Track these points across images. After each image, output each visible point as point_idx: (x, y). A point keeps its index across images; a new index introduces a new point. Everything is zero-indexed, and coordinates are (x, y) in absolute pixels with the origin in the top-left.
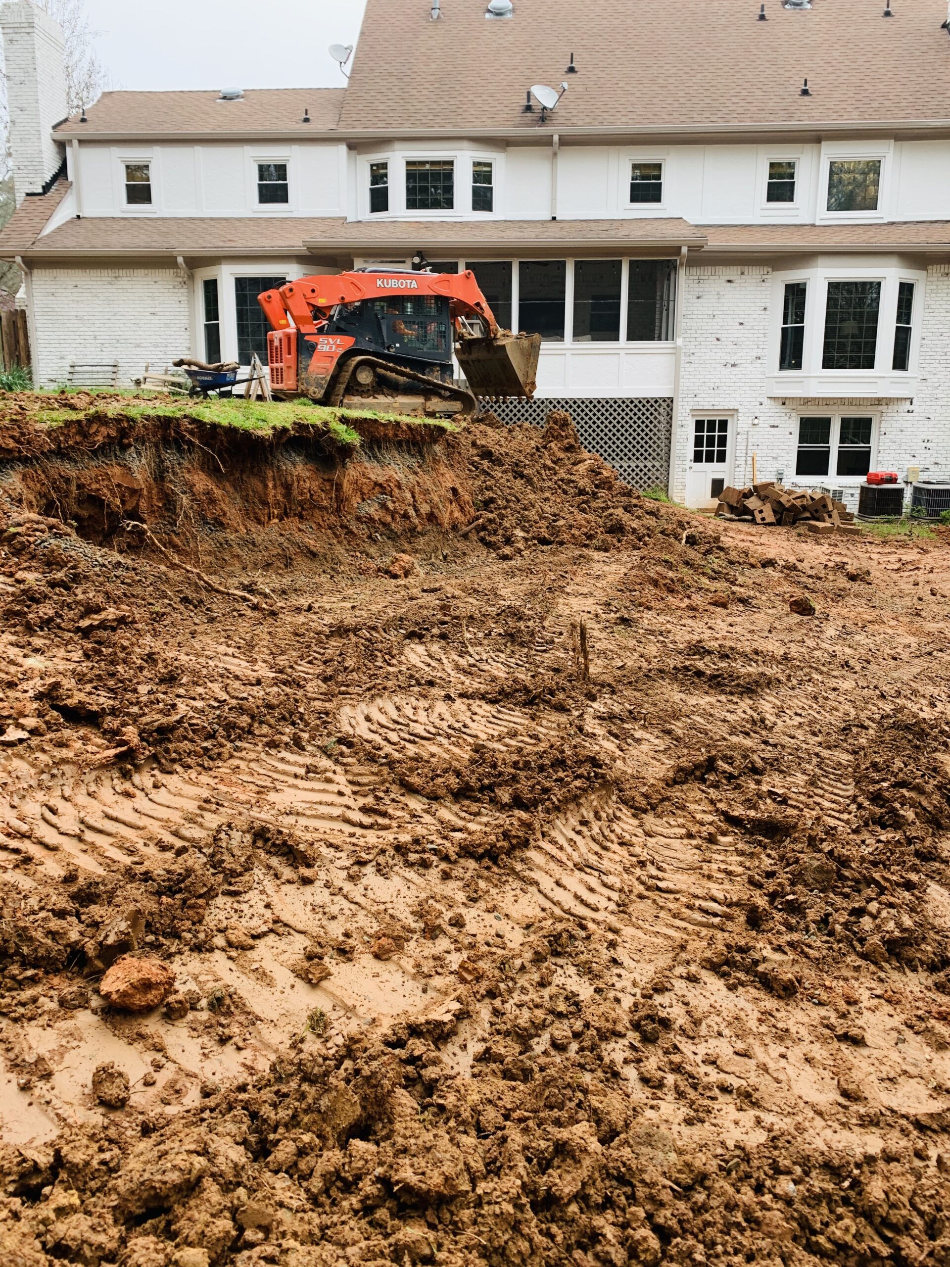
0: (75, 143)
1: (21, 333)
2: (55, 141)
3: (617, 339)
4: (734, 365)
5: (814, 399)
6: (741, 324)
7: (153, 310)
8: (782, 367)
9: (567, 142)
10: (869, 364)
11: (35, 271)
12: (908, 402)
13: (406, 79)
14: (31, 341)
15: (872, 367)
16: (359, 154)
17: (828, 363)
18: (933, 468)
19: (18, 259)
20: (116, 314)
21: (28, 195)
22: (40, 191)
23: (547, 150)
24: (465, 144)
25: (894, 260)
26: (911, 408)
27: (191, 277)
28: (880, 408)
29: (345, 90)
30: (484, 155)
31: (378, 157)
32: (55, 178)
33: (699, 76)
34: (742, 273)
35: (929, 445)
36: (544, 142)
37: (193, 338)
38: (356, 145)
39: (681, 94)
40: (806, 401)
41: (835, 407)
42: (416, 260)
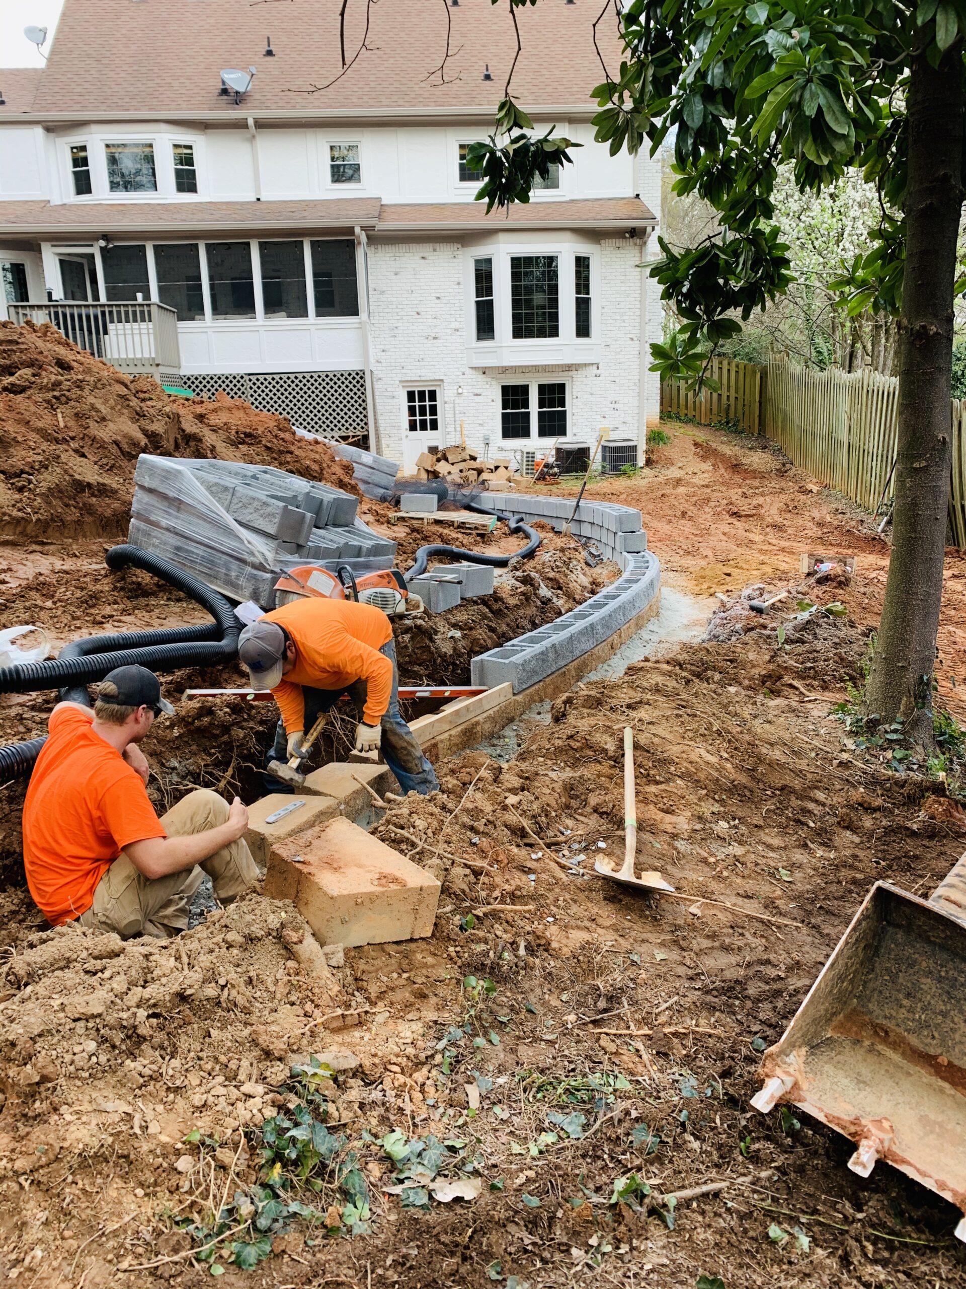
3: (306, 315)
4: (435, 338)
5: (511, 367)
6: (438, 298)
8: (479, 338)
9: (261, 125)
10: (554, 332)
12: (595, 367)
13: (105, 61)
15: (557, 335)
16: (57, 136)
17: (518, 333)
18: (622, 427)
23: (246, 134)
24: (163, 126)
25: (568, 235)
26: (598, 372)
28: (570, 373)
29: (43, 71)
30: (184, 137)
31: (77, 139)
34: (435, 250)
35: (616, 406)
36: (241, 125)
38: (52, 128)
40: (504, 370)
41: (530, 375)
42: (102, 243)
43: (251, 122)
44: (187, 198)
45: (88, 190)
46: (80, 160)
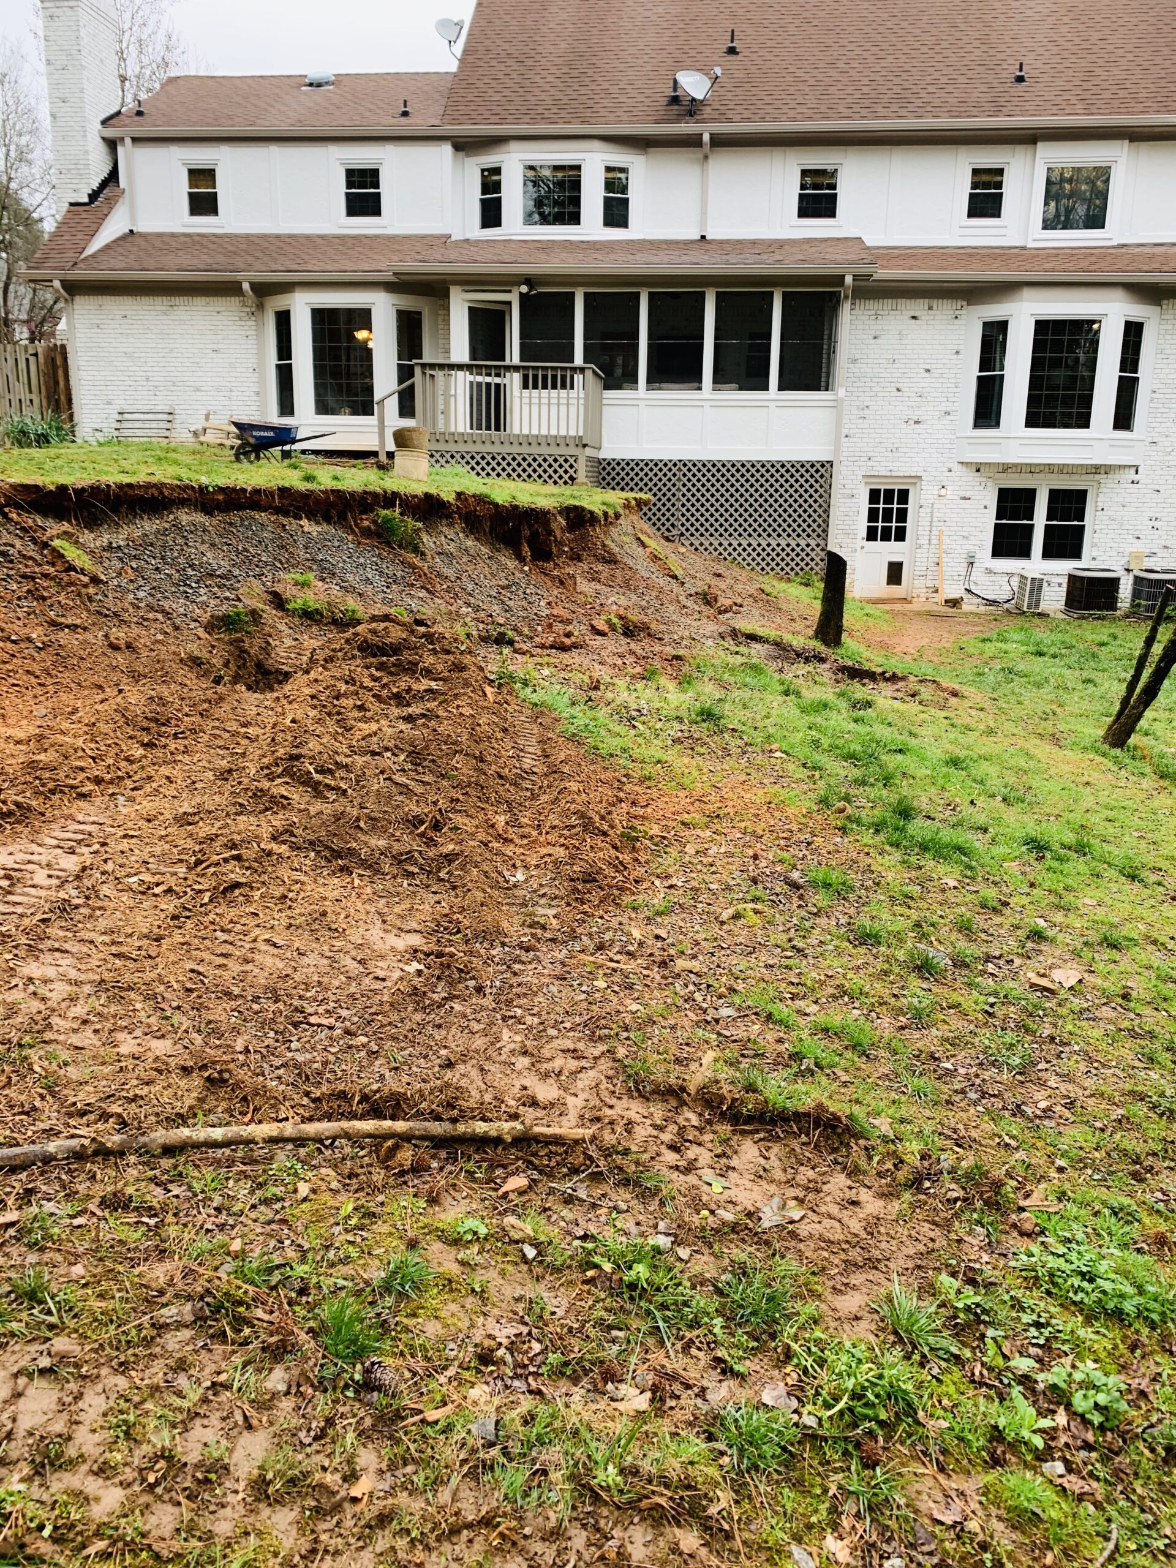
0: (128, 141)
1: (60, 372)
2: (104, 139)
3: (766, 388)
4: (917, 422)
5: (1016, 465)
6: (928, 371)
7: (215, 347)
8: (977, 425)
9: (721, 142)
10: (1083, 421)
11: (78, 299)
12: (1133, 470)
13: (529, 62)
14: (73, 382)
15: (1086, 425)
16: (468, 156)
17: (1032, 421)
18: (1161, 553)
19: (57, 284)
20: (172, 350)
21: (71, 204)
22: (86, 200)
23: (697, 153)
24: (597, 144)
25: (1119, 294)
26: (1136, 478)
27: (261, 307)
28: (1097, 477)
29: (455, 75)
30: (619, 157)
31: (490, 159)
32: (104, 184)
33: (890, 59)
34: (930, 308)
35: (1156, 524)
36: (692, 142)
37: (262, 382)
38: (464, 145)
39: (866, 81)
40: (1006, 468)
41: (1042, 475)
42: (524, 289)
43: (706, 138)
44: (616, 234)
45: (497, 223)
46: (491, 182)
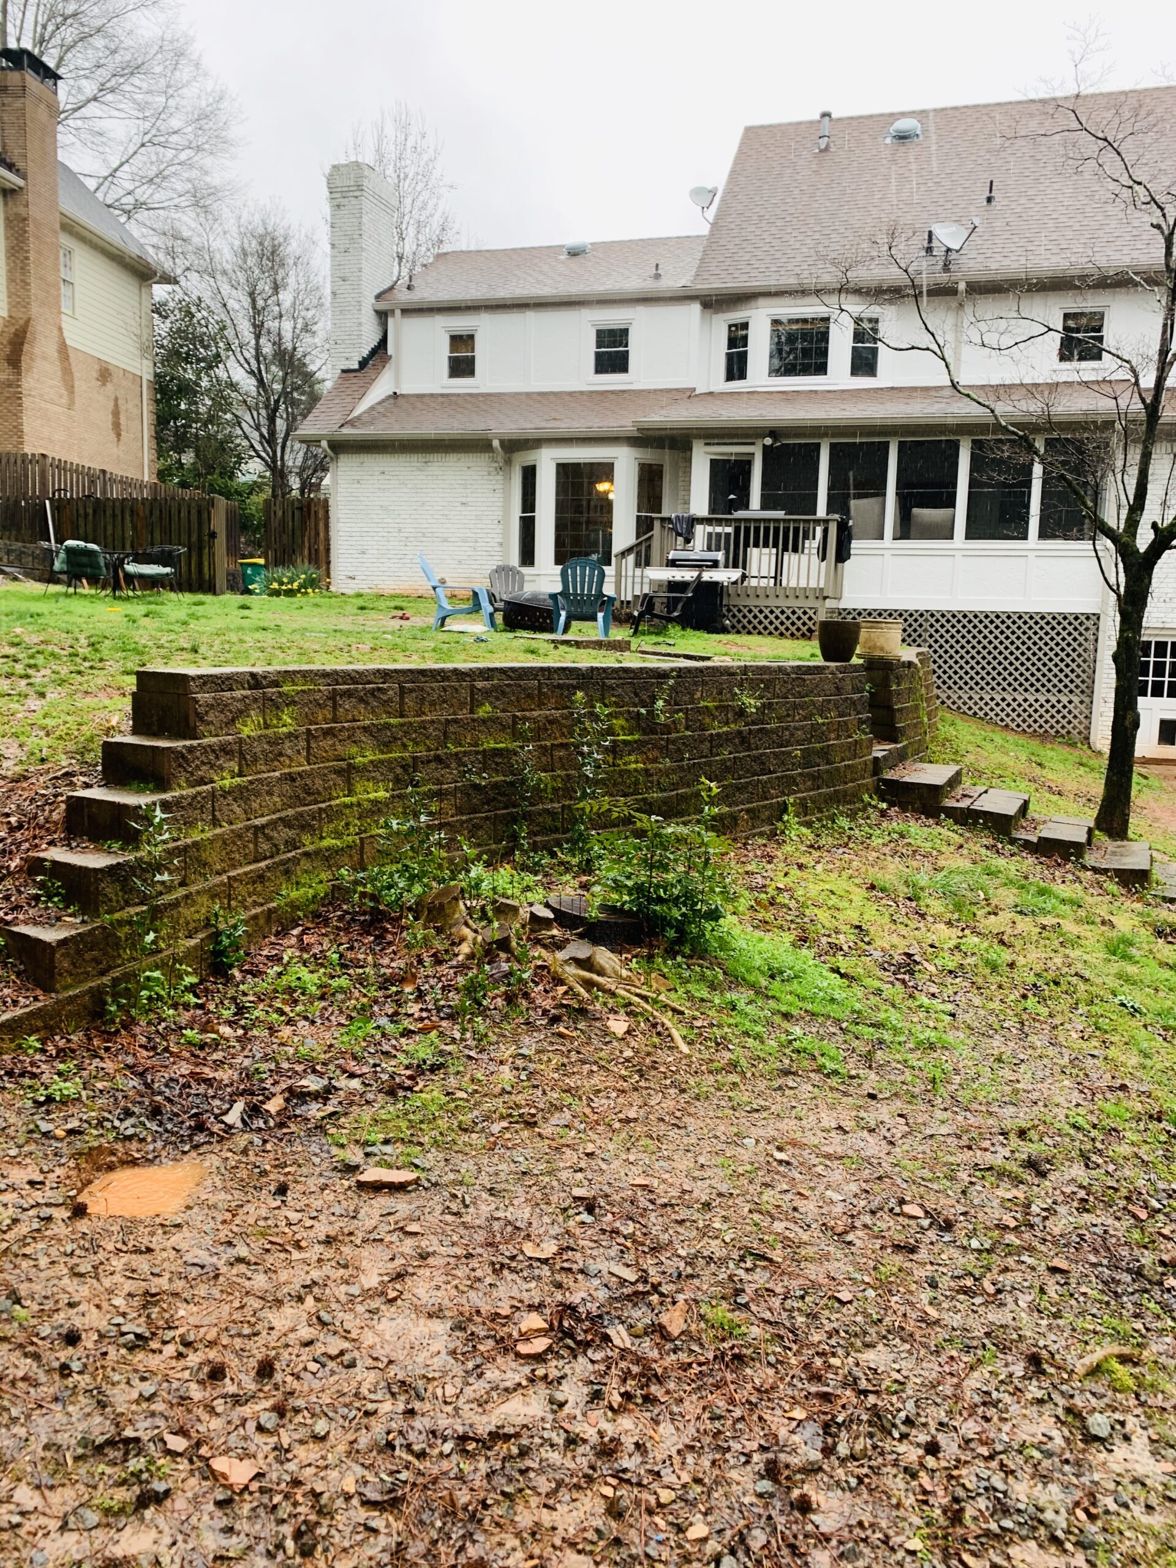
0: (398, 312)
1: (321, 525)
2: (377, 312)
3: (1024, 537)
7: (464, 500)
9: (977, 290)
11: (341, 456)
13: (781, 223)
14: (332, 534)
16: (716, 313)
19: (324, 444)
20: (423, 504)
21: (344, 371)
22: (356, 366)
23: (953, 302)
24: (848, 297)
27: (509, 462)
29: (706, 238)
30: (868, 308)
31: (737, 315)
32: (374, 352)
36: (947, 291)
37: (506, 533)
38: (712, 304)
42: (768, 441)
43: (962, 286)
44: (864, 382)
45: (742, 376)
46: (738, 338)
